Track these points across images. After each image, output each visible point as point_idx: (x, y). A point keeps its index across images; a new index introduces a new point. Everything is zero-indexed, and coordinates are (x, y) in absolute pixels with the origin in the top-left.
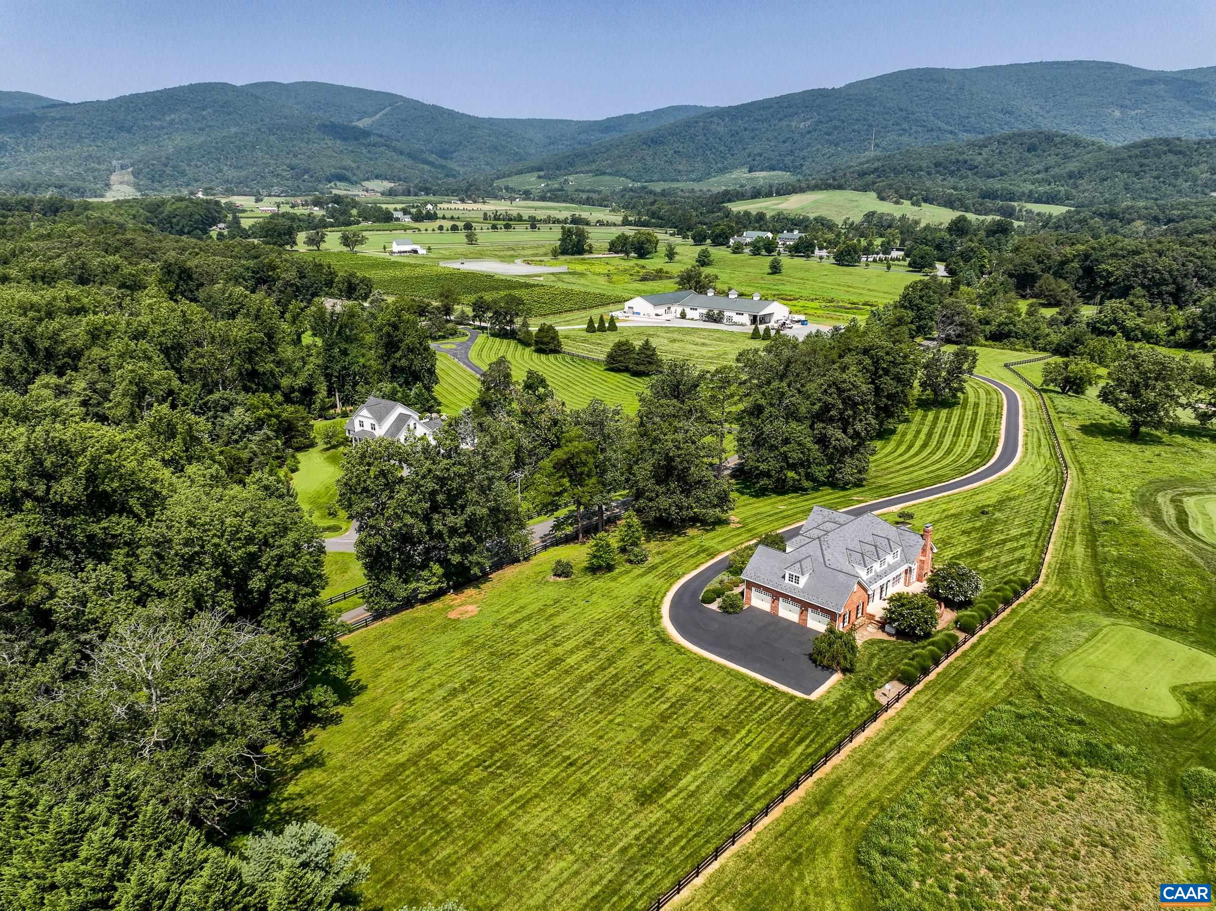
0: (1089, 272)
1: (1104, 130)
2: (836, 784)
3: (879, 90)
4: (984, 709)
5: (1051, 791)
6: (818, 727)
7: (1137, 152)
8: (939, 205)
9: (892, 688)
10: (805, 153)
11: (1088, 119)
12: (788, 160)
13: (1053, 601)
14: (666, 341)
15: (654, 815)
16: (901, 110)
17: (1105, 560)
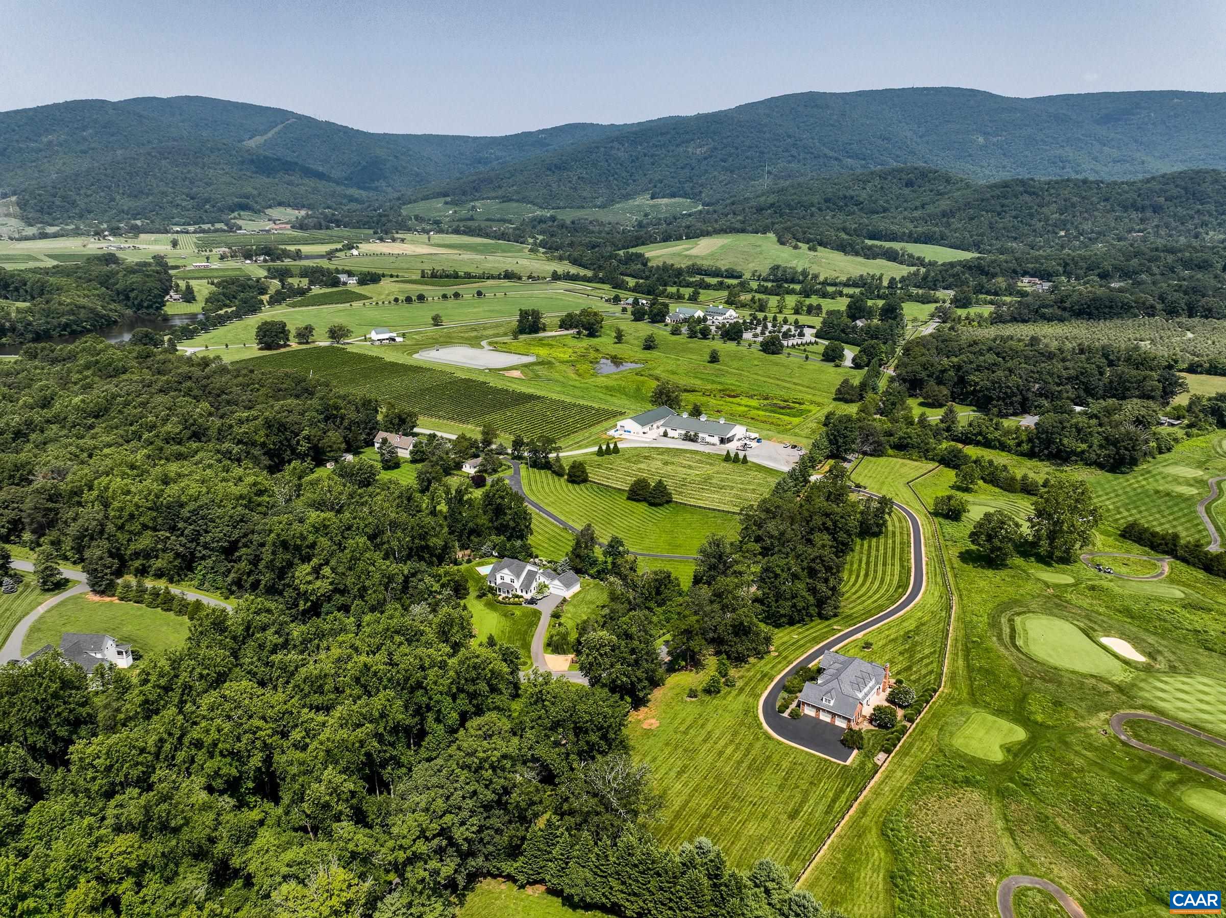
0: (962, 381)
1: (970, 155)
2: (867, 804)
3: (768, 116)
4: (923, 764)
5: (952, 799)
6: (853, 778)
7: (998, 192)
8: (832, 249)
9: (882, 756)
10: (703, 180)
11: (956, 145)
12: (688, 186)
13: (948, 699)
14: (659, 463)
15: (798, 823)
16: (789, 137)
17: (973, 670)
